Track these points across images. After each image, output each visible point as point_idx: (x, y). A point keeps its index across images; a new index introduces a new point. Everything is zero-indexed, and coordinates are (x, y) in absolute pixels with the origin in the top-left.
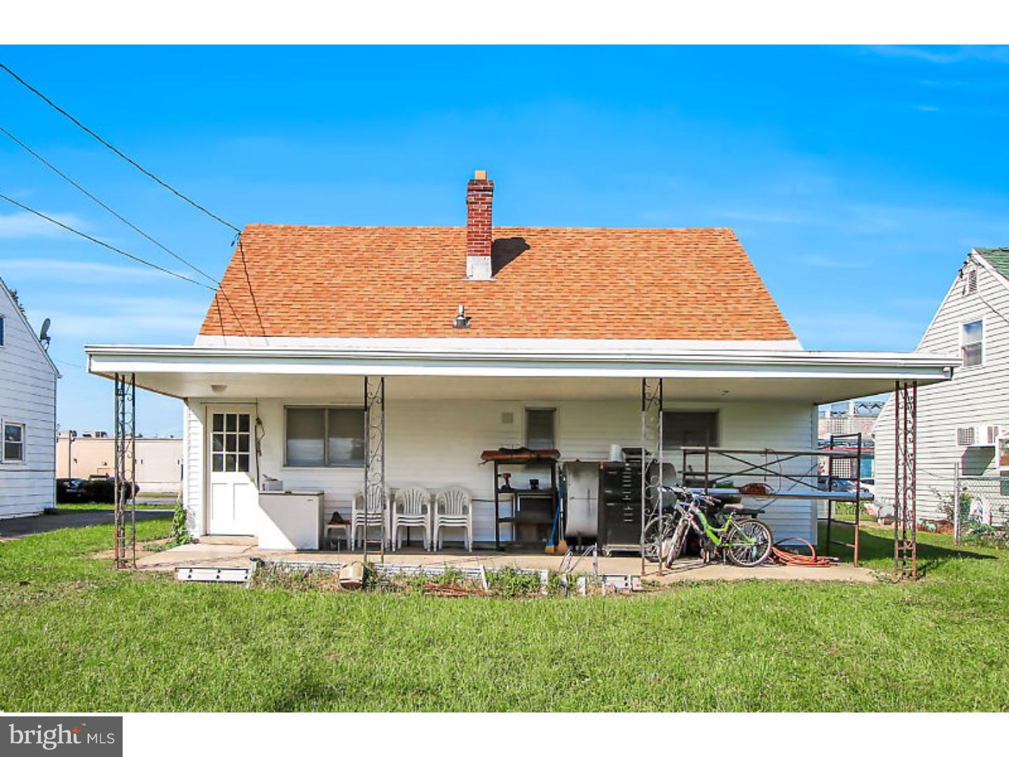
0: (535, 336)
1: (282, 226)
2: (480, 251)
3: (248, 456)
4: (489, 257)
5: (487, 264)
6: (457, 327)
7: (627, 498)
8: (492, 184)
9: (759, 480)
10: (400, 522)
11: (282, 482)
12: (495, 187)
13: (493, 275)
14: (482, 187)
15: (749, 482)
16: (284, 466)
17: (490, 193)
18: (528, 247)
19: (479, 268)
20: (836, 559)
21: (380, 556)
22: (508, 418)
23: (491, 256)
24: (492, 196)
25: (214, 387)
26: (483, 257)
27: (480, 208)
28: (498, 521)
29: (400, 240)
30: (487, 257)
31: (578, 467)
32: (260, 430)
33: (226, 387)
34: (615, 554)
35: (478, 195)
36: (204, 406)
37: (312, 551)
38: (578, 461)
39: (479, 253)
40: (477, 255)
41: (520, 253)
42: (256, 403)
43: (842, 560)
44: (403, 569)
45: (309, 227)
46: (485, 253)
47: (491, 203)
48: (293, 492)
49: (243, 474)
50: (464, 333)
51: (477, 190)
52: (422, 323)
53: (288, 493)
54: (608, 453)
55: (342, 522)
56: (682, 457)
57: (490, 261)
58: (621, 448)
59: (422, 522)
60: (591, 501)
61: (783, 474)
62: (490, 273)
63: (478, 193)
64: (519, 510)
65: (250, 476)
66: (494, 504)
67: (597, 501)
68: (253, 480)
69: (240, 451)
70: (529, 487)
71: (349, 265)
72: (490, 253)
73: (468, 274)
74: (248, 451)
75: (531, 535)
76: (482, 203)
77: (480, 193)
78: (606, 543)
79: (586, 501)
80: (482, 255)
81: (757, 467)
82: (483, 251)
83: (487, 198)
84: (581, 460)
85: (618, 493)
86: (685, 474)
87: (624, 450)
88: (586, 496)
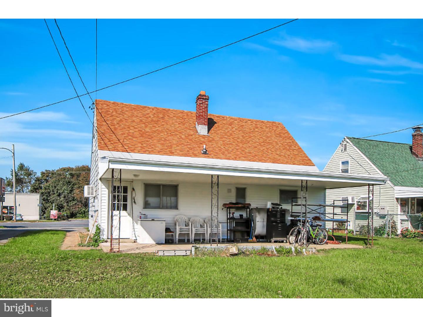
0: (233, 159)
1: (112, 102)
2: (203, 123)
3: (127, 204)
4: (207, 126)
5: (206, 129)
6: (203, 154)
7: (278, 221)
8: (208, 97)
9: (318, 215)
10: (196, 231)
11: (147, 215)
12: (209, 98)
13: (208, 133)
14: (205, 98)
15: (315, 216)
16: (144, 208)
17: (207, 101)
18: (216, 123)
19: (202, 130)
20: (341, 241)
21: (216, 244)
22: (229, 191)
23: (208, 125)
24: (208, 102)
25: (135, 175)
26: (205, 126)
27: (204, 106)
28: (228, 230)
29: (166, 114)
30: (206, 126)
31: (259, 210)
32: (134, 193)
33: (139, 175)
34: (275, 242)
35: (203, 101)
36: (108, 182)
37: (162, 244)
38: (257, 208)
39: (203, 124)
40: (203, 125)
41: (214, 125)
42: (132, 181)
43: (342, 242)
44: (247, 248)
45: (124, 104)
46: (205, 124)
47: (208, 105)
48: (155, 220)
49: (125, 212)
50: (207, 156)
51: (203, 99)
52: (190, 151)
53: (153, 220)
54: (266, 205)
55: (171, 232)
56: (291, 207)
57: (207, 127)
58: (271, 203)
59: (204, 231)
60: (264, 223)
61: (321, 213)
62: (207, 133)
63: (203, 100)
64: (234, 226)
65: (127, 213)
66: (226, 223)
67: (266, 223)
68: (129, 214)
69: (123, 202)
70: (239, 218)
71: (149, 123)
72: (207, 124)
73: (198, 132)
74: (127, 202)
75: (239, 235)
76: (205, 104)
77: (204, 100)
78: (272, 238)
79: (262, 223)
80: (204, 125)
81: (313, 210)
82: (205, 123)
83: (206, 102)
84: (258, 207)
85: (276, 220)
86: (292, 213)
87: (272, 204)
88: (262, 221)
